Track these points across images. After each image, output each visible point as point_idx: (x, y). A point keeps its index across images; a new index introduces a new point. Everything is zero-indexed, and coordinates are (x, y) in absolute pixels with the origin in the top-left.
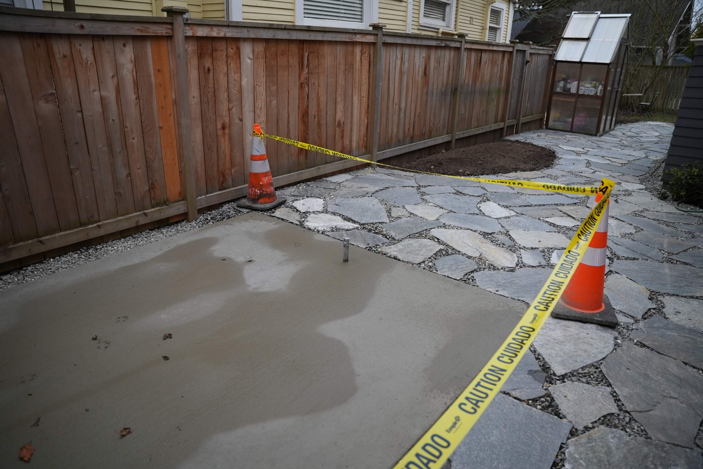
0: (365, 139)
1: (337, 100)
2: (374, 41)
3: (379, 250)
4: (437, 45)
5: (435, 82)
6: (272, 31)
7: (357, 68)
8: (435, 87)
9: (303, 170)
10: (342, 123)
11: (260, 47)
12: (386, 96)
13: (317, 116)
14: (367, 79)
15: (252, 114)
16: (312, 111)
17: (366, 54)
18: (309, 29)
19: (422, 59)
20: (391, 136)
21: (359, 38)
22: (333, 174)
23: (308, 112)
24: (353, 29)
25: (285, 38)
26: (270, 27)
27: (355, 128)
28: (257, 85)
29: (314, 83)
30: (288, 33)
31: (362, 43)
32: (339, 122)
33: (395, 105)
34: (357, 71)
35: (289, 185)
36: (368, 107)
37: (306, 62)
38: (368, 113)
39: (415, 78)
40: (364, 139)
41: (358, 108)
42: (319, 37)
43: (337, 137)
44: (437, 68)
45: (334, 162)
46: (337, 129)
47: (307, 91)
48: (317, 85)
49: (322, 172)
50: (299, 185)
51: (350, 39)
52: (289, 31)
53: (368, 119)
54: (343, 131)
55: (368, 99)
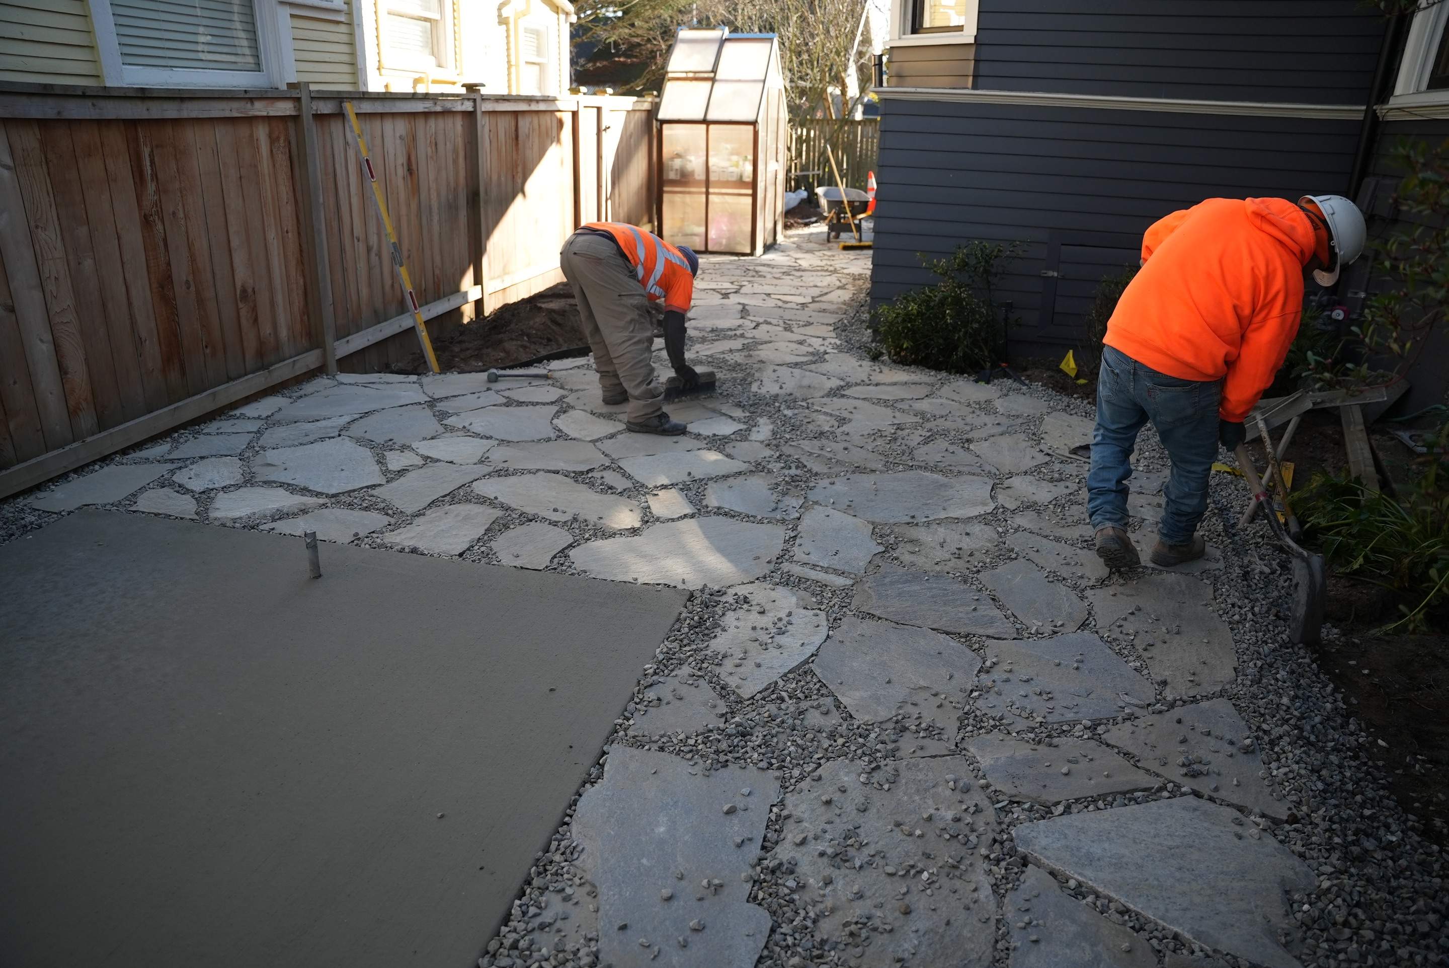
0: (306, 317)
1: (232, 244)
2: (294, 113)
3: (379, 541)
4: (426, 110)
5: (433, 186)
6: (51, 102)
7: (266, 172)
8: (434, 196)
9: (179, 400)
10: (250, 290)
11: (29, 140)
12: (335, 224)
13: (192, 283)
14: (291, 194)
15: (37, 295)
16: (181, 272)
17: (282, 141)
18: (143, 95)
19: (398, 141)
20: (359, 305)
21: (260, 109)
22: (248, 400)
23: (170, 277)
24: (246, 91)
25: (88, 118)
26: (45, 92)
27: (279, 299)
28: (37, 227)
29: (174, 213)
30: (93, 105)
31: (269, 118)
32: (244, 290)
33: (356, 240)
34: (267, 178)
35: (154, 439)
36: (301, 251)
37: (149, 168)
38: (302, 263)
39: (390, 181)
40: (302, 320)
41: (279, 254)
42: (170, 111)
43: (244, 322)
44: (431, 157)
45: (246, 375)
46: (241, 305)
47: (162, 231)
48: (181, 215)
49: (223, 401)
50: (176, 435)
51: (241, 112)
52: (95, 101)
53: (304, 277)
54: (254, 309)
55: (299, 233)
